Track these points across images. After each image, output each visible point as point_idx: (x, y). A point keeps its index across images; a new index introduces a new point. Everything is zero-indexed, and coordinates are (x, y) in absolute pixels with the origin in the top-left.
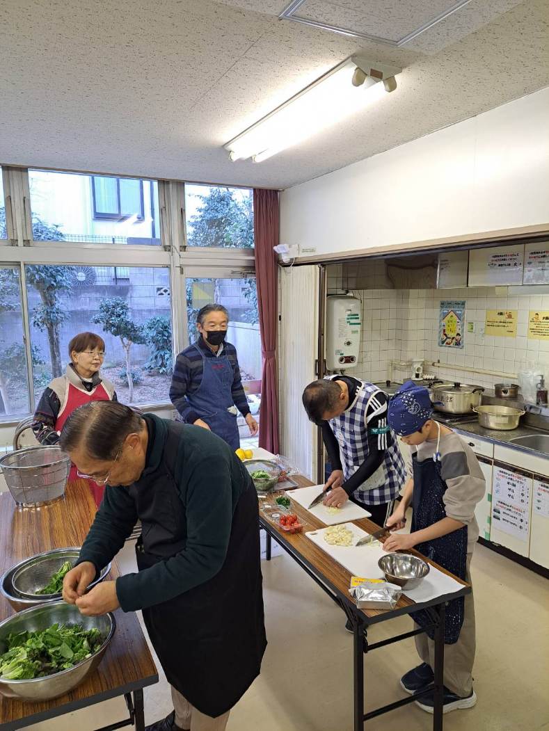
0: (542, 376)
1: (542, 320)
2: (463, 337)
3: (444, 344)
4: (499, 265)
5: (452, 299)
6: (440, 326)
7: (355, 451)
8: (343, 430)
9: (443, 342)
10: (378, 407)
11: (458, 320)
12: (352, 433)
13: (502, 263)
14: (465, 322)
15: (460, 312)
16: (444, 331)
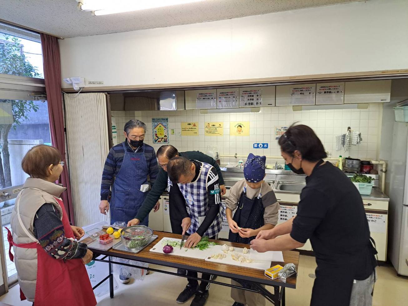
0: (217, 153)
1: (211, 126)
2: (168, 137)
3: (157, 142)
4: (203, 99)
5: (159, 117)
6: (153, 132)
7: (199, 207)
8: (192, 194)
9: (156, 141)
10: (213, 177)
11: (164, 128)
12: (198, 195)
13: (205, 97)
14: (169, 129)
15: (165, 124)
16: (156, 135)
